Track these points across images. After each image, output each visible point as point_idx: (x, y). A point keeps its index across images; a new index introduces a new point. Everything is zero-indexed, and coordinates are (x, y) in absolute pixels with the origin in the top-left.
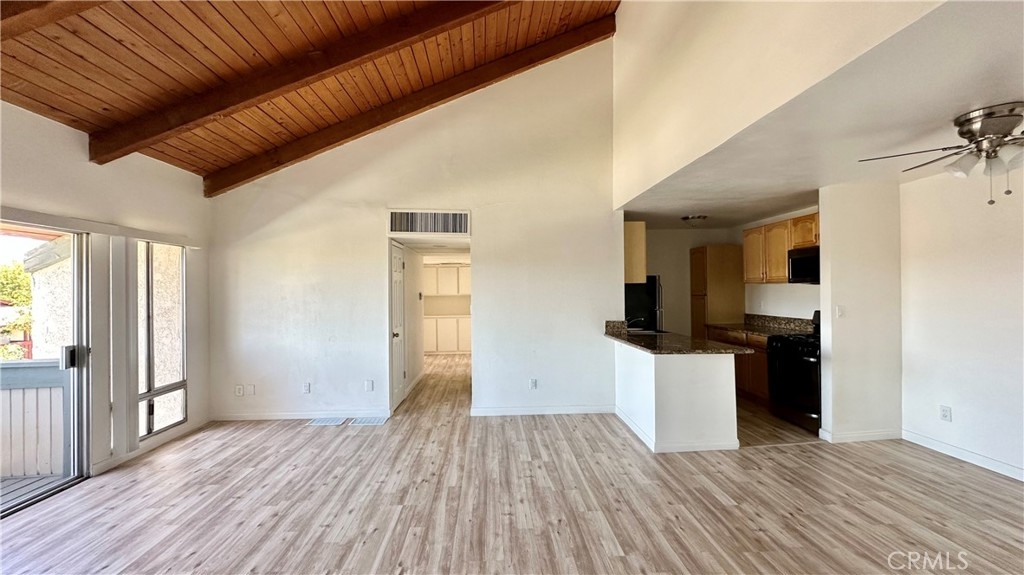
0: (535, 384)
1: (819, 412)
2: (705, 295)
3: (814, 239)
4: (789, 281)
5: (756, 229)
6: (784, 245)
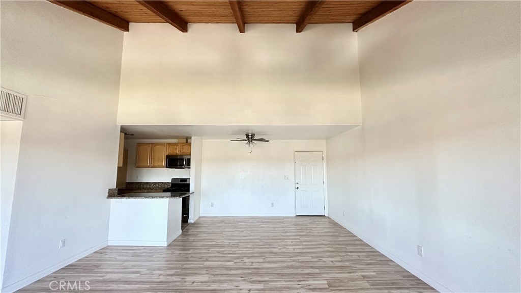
0: (64, 243)
3: (177, 151)
4: (167, 167)
5: (148, 144)
6: (163, 153)
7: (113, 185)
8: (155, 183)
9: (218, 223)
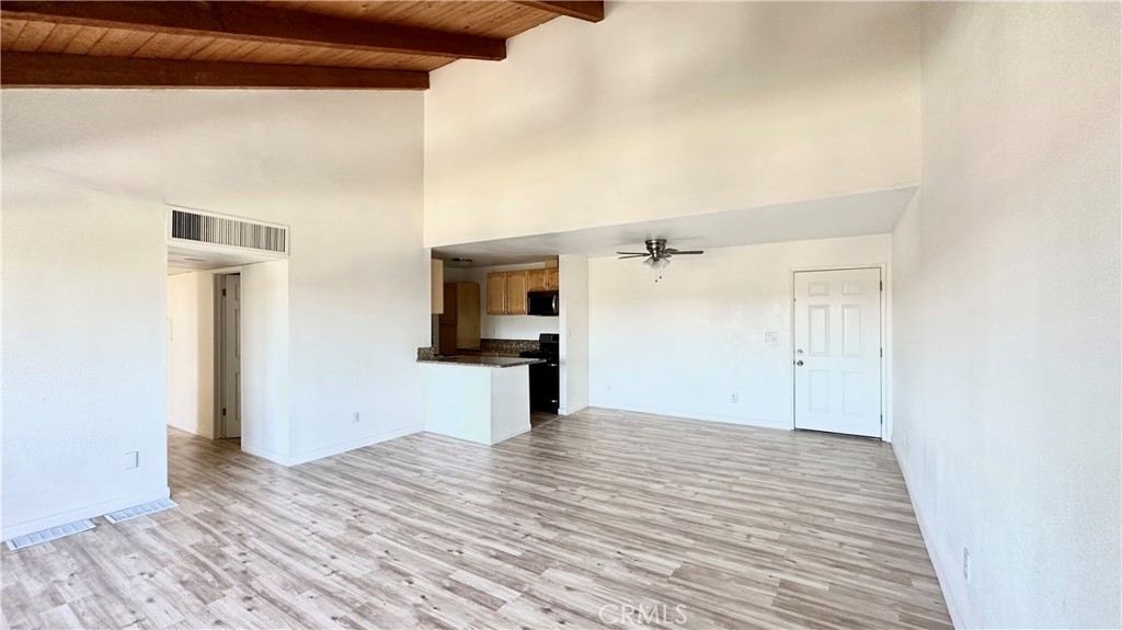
0: (357, 417)
1: (557, 398)
2: (456, 324)
3: (544, 286)
4: (529, 314)
5: (500, 274)
6: (522, 288)
7: (426, 340)
8: (518, 342)
9: (606, 421)
